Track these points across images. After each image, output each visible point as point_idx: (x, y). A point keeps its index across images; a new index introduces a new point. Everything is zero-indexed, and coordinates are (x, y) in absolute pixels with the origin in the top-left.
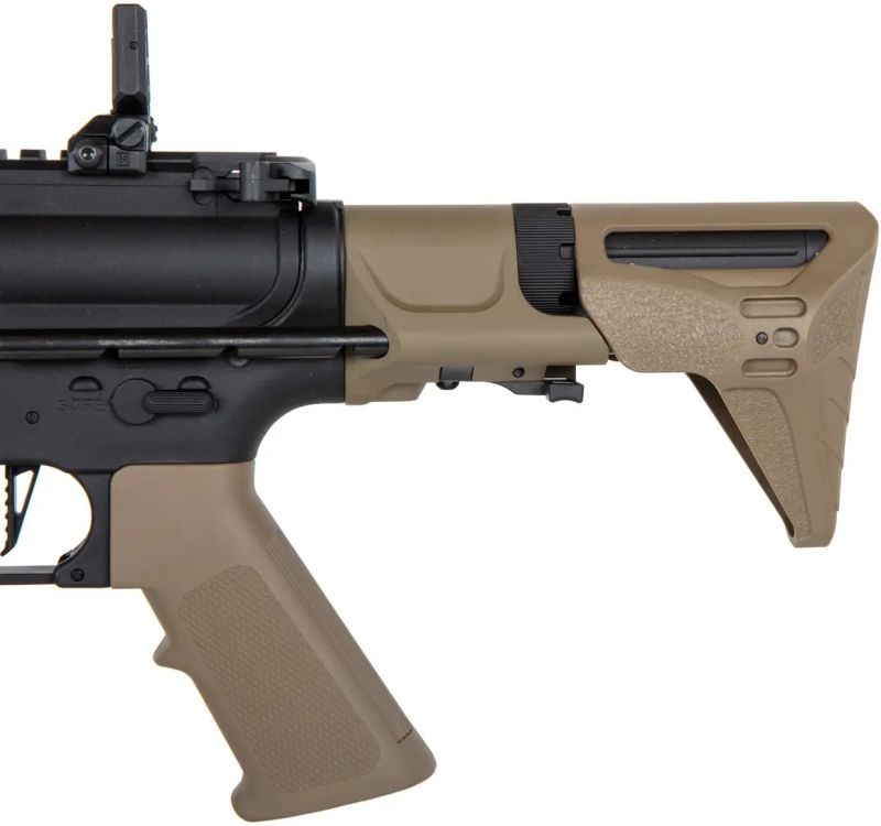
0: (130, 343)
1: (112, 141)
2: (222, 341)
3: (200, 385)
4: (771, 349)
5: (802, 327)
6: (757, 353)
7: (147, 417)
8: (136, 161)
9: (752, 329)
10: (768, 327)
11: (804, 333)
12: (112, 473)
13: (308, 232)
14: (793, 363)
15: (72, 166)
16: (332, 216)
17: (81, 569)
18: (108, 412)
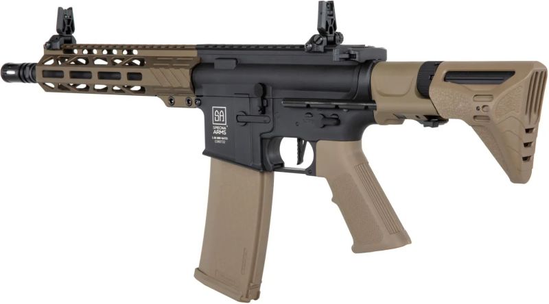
0: (312, 103)
1: (315, 42)
2: (335, 103)
3: (336, 117)
4: (481, 113)
5: (491, 105)
6: (477, 114)
7: (322, 126)
8: (321, 48)
9: (475, 105)
10: (480, 105)
11: (491, 107)
12: (316, 142)
13: (361, 71)
14: (488, 118)
15: (306, 50)
16: (369, 65)
17: (311, 170)
18: (314, 124)
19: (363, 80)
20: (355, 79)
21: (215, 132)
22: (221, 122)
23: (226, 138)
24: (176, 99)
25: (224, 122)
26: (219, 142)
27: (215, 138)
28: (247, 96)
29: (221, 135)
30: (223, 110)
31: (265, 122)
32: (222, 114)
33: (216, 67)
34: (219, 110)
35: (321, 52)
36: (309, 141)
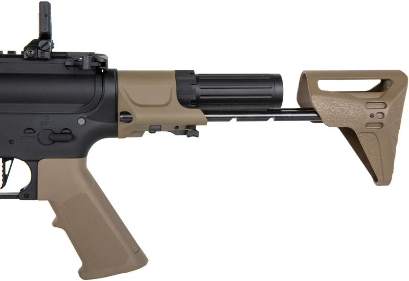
3: (68, 132)
4: (375, 120)
5: (386, 111)
6: (369, 120)
7: (50, 142)
8: (47, 55)
9: (369, 112)
10: (374, 112)
11: (386, 114)
12: (38, 161)
13: (105, 80)
14: (382, 124)
15: (25, 57)
16: (113, 74)
17: (28, 193)
18: (37, 141)
19: (109, 88)
20: (99, 89)
35: (46, 59)
36: (26, 161)
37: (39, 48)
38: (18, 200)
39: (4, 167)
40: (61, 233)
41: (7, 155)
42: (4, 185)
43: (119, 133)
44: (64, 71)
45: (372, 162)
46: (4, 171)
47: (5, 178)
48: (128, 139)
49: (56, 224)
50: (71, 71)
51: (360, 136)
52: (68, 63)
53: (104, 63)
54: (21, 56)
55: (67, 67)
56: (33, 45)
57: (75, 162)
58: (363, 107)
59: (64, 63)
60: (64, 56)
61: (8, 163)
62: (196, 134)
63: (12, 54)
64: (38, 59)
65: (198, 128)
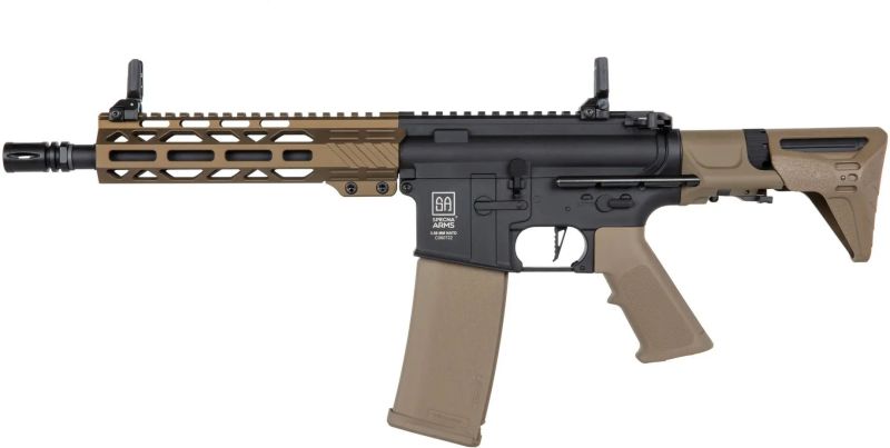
3: (628, 197)
4: (847, 183)
5: (859, 173)
6: (841, 183)
7: (608, 209)
8: (605, 115)
9: (838, 174)
10: (846, 173)
11: (860, 176)
12: (595, 230)
13: (669, 140)
14: (855, 188)
15: (583, 117)
16: (677, 135)
17: (585, 265)
18: (594, 208)
19: (673, 150)
20: (662, 150)
21: (435, 226)
22: (447, 212)
23: (455, 233)
24: (360, 184)
25: (452, 212)
26: (441, 238)
27: (436, 233)
28: (493, 176)
29: (447, 229)
30: (451, 196)
31: (519, 209)
32: (448, 201)
33: (437, 140)
34: (444, 196)
35: (605, 119)
36: (582, 230)
37: (597, 107)
38: (573, 273)
39: (557, 237)
40: (617, 311)
41: (560, 223)
42: (556, 257)
43: (682, 201)
44: (623, 132)
45: (845, 233)
46: (556, 242)
47: (558, 249)
48: (691, 206)
49: (611, 300)
50: (630, 132)
51: (829, 202)
52: (628, 123)
53: (669, 122)
54: (578, 116)
55: (627, 127)
56: (591, 104)
57: (633, 231)
58: (832, 168)
59: (623, 123)
60: (622, 115)
61: (561, 233)
62: (770, 200)
63: (566, 115)
64: (596, 119)
65: (770, 192)
